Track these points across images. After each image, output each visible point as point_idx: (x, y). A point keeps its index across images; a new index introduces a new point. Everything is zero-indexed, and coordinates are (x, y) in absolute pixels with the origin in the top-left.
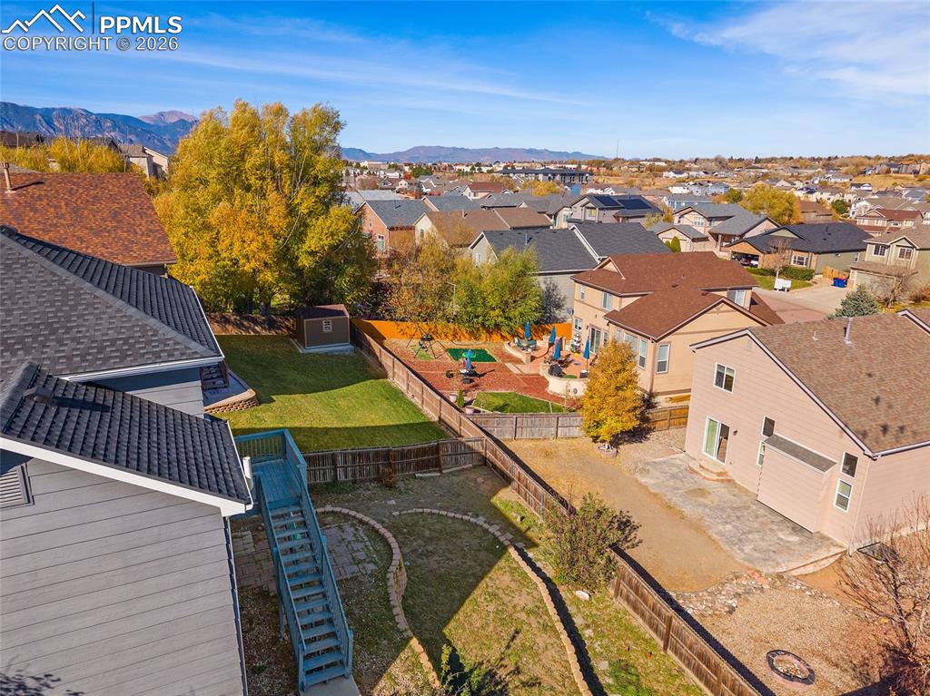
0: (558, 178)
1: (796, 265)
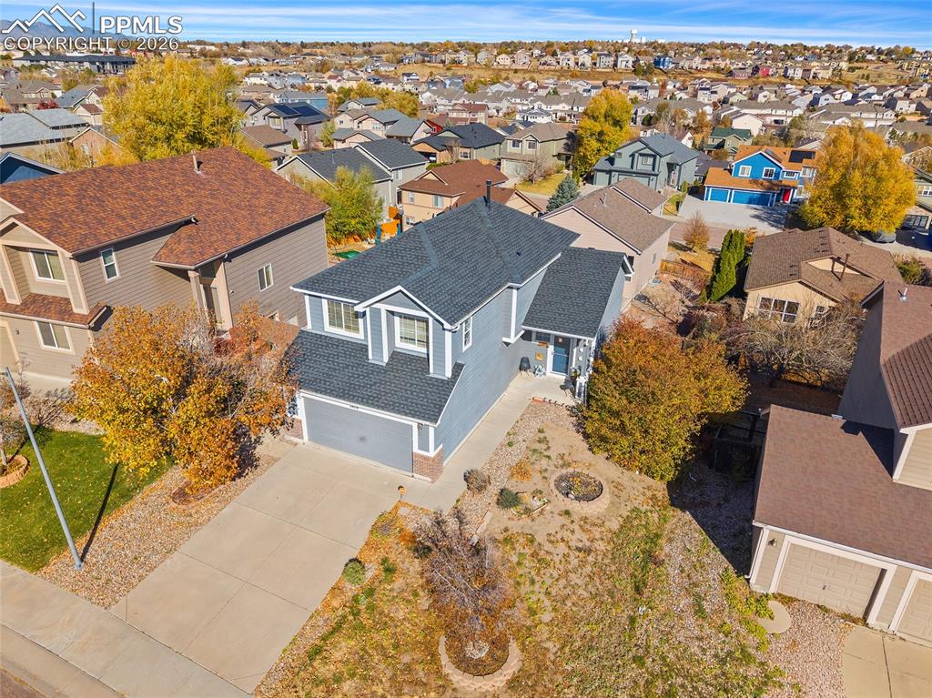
0: (108, 67)
1: (463, 158)
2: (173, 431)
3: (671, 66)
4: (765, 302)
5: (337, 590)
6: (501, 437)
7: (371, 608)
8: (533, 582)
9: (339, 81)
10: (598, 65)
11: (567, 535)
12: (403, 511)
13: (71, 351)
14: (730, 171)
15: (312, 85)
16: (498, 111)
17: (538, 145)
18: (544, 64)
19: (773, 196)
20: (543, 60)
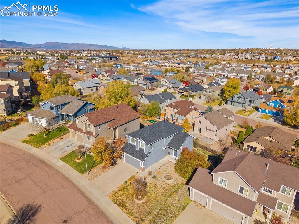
0: (109, 58)
1: (191, 94)
2: (103, 157)
3: (280, 59)
4: (248, 146)
5: (122, 185)
6: (159, 167)
7: (126, 189)
8: (153, 190)
9: (168, 63)
10: (253, 59)
11: (162, 185)
12: (136, 176)
13: (91, 141)
14: (267, 104)
15: (161, 65)
16: (213, 75)
17: (212, 92)
18: (234, 58)
19: (280, 113)
20: (234, 57)
